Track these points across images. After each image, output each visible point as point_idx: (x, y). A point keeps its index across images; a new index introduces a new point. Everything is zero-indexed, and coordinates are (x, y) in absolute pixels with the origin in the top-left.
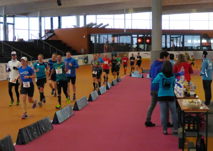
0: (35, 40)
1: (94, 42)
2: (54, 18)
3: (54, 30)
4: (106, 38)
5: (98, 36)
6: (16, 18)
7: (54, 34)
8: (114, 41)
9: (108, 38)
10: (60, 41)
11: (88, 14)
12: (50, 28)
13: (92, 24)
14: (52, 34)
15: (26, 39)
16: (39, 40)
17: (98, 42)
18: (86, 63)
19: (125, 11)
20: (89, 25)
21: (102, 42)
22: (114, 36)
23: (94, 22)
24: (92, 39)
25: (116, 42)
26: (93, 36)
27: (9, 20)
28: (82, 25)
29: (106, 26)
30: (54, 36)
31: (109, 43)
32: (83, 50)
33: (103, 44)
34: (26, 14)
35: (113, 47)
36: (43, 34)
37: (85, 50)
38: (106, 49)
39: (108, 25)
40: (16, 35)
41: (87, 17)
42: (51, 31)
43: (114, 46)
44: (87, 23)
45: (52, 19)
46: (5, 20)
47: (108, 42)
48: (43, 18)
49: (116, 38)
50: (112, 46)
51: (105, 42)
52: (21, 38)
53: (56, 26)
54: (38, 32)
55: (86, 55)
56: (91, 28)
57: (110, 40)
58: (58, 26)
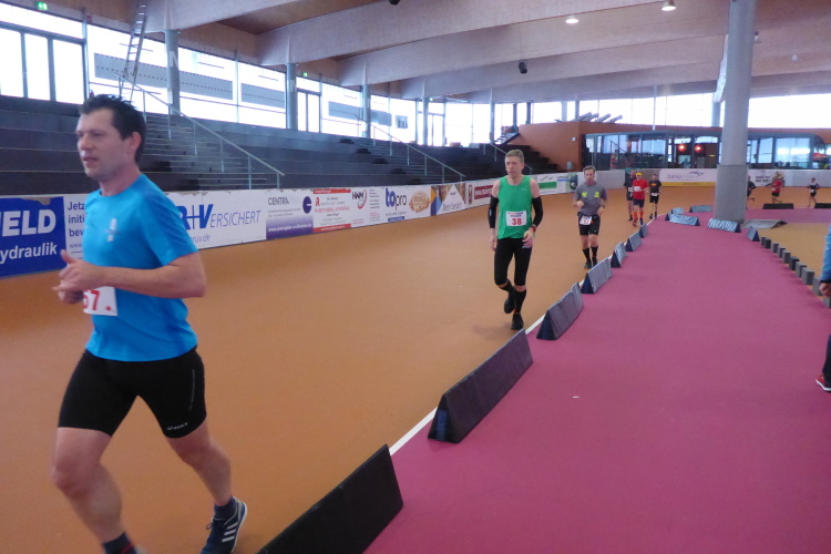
0: (481, 145)
1: (591, 151)
2: (519, 105)
3: (517, 128)
4: (617, 142)
5: (600, 138)
6: (448, 104)
7: (518, 135)
8: (630, 148)
9: (620, 142)
11: (584, 99)
12: (511, 124)
13: (589, 116)
14: (513, 135)
15: (465, 144)
16: (488, 146)
17: (599, 151)
18: (573, 188)
19: (655, 92)
20: (584, 117)
21: (607, 150)
22: (631, 138)
23: (593, 113)
24: (590, 143)
25: (633, 150)
26: (590, 137)
27: (434, 107)
28: (571, 117)
29: (616, 119)
30: (518, 138)
31: (621, 152)
32: (569, 165)
33: (609, 155)
34: (468, 97)
36: (498, 134)
37: (574, 164)
38: (614, 164)
39: (620, 117)
40: (447, 135)
41: (581, 103)
42: (513, 129)
43: (631, 157)
44: (581, 114)
45: (515, 106)
46: (426, 107)
47: (617, 151)
48: (496, 105)
49: (634, 144)
50: (626, 158)
51: (613, 151)
52: (456, 141)
53: (521, 121)
54: (489, 131)
55: (573, 174)
56: (588, 123)
57: (624, 148)
58: (525, 119)
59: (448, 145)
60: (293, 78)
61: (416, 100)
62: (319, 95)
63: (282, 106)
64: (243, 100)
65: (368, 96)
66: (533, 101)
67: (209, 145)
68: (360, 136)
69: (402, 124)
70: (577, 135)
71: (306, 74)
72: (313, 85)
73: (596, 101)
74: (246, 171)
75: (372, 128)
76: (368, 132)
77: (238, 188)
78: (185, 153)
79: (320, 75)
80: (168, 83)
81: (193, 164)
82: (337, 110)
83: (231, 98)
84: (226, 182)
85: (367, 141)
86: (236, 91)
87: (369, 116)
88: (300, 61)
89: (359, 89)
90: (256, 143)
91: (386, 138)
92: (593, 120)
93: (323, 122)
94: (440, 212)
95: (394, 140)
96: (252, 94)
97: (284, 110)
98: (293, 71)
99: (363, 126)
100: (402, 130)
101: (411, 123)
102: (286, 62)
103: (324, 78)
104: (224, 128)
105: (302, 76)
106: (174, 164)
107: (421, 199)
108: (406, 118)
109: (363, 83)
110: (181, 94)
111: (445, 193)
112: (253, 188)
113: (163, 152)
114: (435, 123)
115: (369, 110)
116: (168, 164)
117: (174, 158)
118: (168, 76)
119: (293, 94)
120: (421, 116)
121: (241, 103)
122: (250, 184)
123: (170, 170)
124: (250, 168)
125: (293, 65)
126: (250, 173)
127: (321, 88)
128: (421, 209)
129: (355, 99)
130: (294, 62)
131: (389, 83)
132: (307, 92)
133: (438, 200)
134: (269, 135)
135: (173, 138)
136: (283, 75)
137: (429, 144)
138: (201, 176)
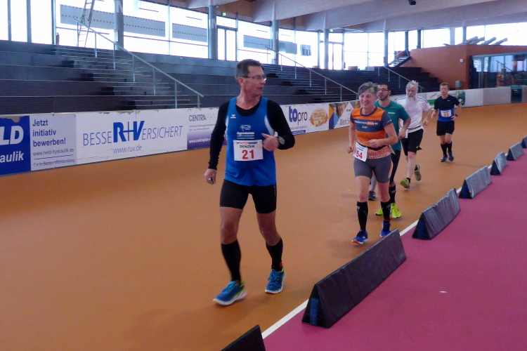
0: (376, 68)
1: (479, 70)
2: (410, 32)
3: (409, 52)
4: (503, 62)
5: (487, 59)
7: (409, 58)
8: (516, 67)
9: (506, 62)
10: (419, 69)
12: (403, 49)
13: (476, 40)
14: (405, 58)
15: (362, 68)
16: (382, 68)
17: (486, 70)
20: (471, 41)
21: (494, 69)
22: (517, 58)
24: (477, 64)
25: (520, 68)
26: (477, 59)
27: (334, 37)
28: (459, 41)
29: (501, 42)
30: (410, 61)
31: (508, 71)
32: (457, 83)
33: (496, 74)
34: (364, 27)
35: (515, 78)
36: (391, 58)
37: (462, 83)
38: (500, 81)
39: (506, 40)
40: (345, 61)
42: (406, 53)
43: (516, 75)
45: (407, 34)
46: (327, 37)
47: (504, 70)
48: (390, 34)
49: (520, 63)
50: (512, 76)
51: (500, 70)
52: (354, 65)
53: (413, 46)
54: (383, 55)
55: (461, 91)
56: (475, 45)
57: (510, 67)
58: (416, 44)
59: (346, 69)
60: (214, 17)
61: (319, 31)
62: (236, 30)
63: (205, 41)
64: (174, 37)
65: (276, 30)
66: (423, 29)
67: (144, 73)
68: (270, 63)
69: (306, 52)
70: (465, 58)
71: (224, 14)
72: (230, 23)
73: (483, 26)
74: (174, 94)
75: (280, 56)
76: (277, 59)
77: (166, 107)
78: (125, 80)
79: (237, 14)
80: (115, 25)
81: (131, 89)
82: (250, 42)
83: (164, 35)
84: (157, 103)
85: (276, 67)
86: (169, 30)
87: (278, 46)
88: (220, 3)
89: (269, 24)
90: (182, 70)
91: (292, 64)
92: (480, 43)
93: (239, 52)
94: (337, 126)
95: (298, 65)
96: (181, 32)
97: (207, 44)
98: (214, 12)
99: (272, 54)
100: (306, 57)
101: (314, 51)
102: (209, 4)
103: (239, 16)
104: (158, 60)
105: (221, 16)
106: (117, 89)
107: (320, 116)
108: (309, 46)
109: (272, 19)
110: (125, 33)
111: (342, 109)
112: (179, 107)
113: (109, 80)
114: (335, 50)
115: (277, 41)
116: (112, 89)
117: (117, 84)
118: (115, 20)
119: (214, 30)
120: (323, 45)
121: (172, 39)
122: (176, 104)
123: (113, 94)
124: (176, 91)
125: (214, 7)
126: (176, 96)
127: (237, 24)
128: (320, 124)
129: (266, 33)
130: (214, 4)
131: (294, 19)
132: (226, 28)
133: (336, 116)
134: (193, 64)
135: (116, 68)
136: (205, 16)
137: (330, 68)
138: (137, 98)
